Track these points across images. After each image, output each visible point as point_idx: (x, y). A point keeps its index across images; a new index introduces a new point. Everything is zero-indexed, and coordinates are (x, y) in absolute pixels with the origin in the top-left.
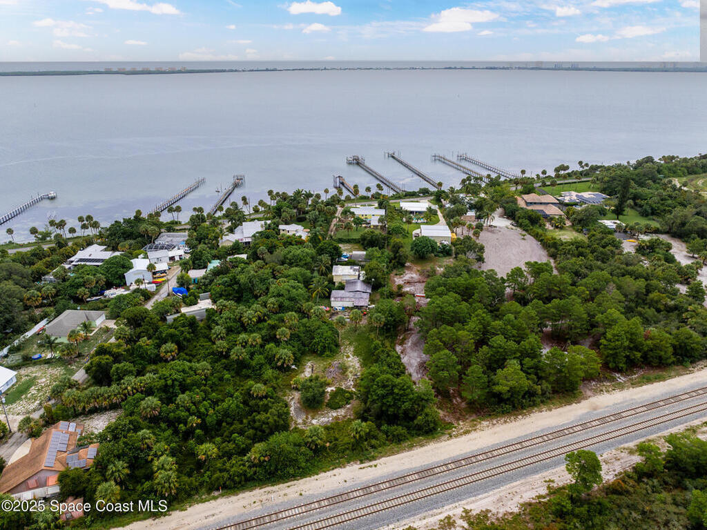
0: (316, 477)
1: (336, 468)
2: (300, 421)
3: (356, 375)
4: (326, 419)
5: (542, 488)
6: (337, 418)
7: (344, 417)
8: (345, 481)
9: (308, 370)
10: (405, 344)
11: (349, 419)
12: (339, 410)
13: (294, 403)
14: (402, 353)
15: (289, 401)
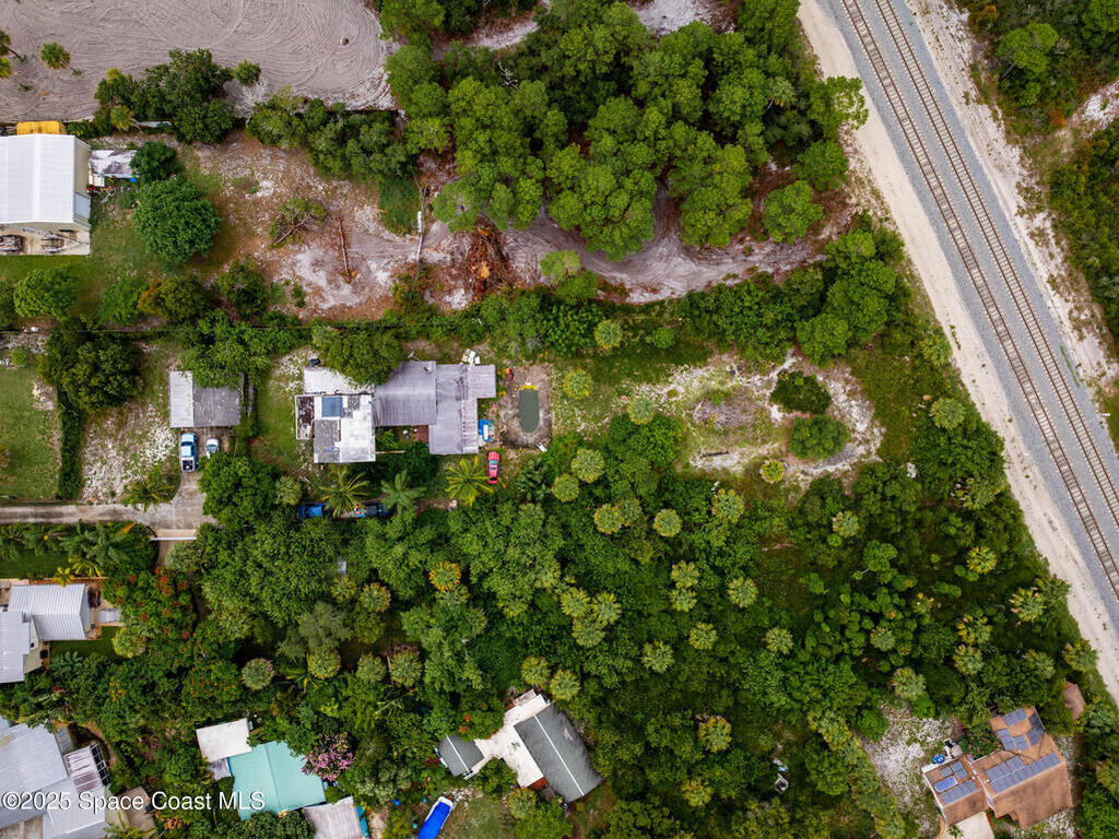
0: (978, 406)
1: (960, 382)
2: (861, 450)
3: (733, 373)
4: (855, 410)
5: (980, 110)
6: (851, 394)
7: (847, 381)
8: (984, 366)
9: (718, 462)
10: (622, 284)
11: (852, 373)
12: (831, 392)
13: (815, 468)
14: (654, 291)
15: (810, 479)
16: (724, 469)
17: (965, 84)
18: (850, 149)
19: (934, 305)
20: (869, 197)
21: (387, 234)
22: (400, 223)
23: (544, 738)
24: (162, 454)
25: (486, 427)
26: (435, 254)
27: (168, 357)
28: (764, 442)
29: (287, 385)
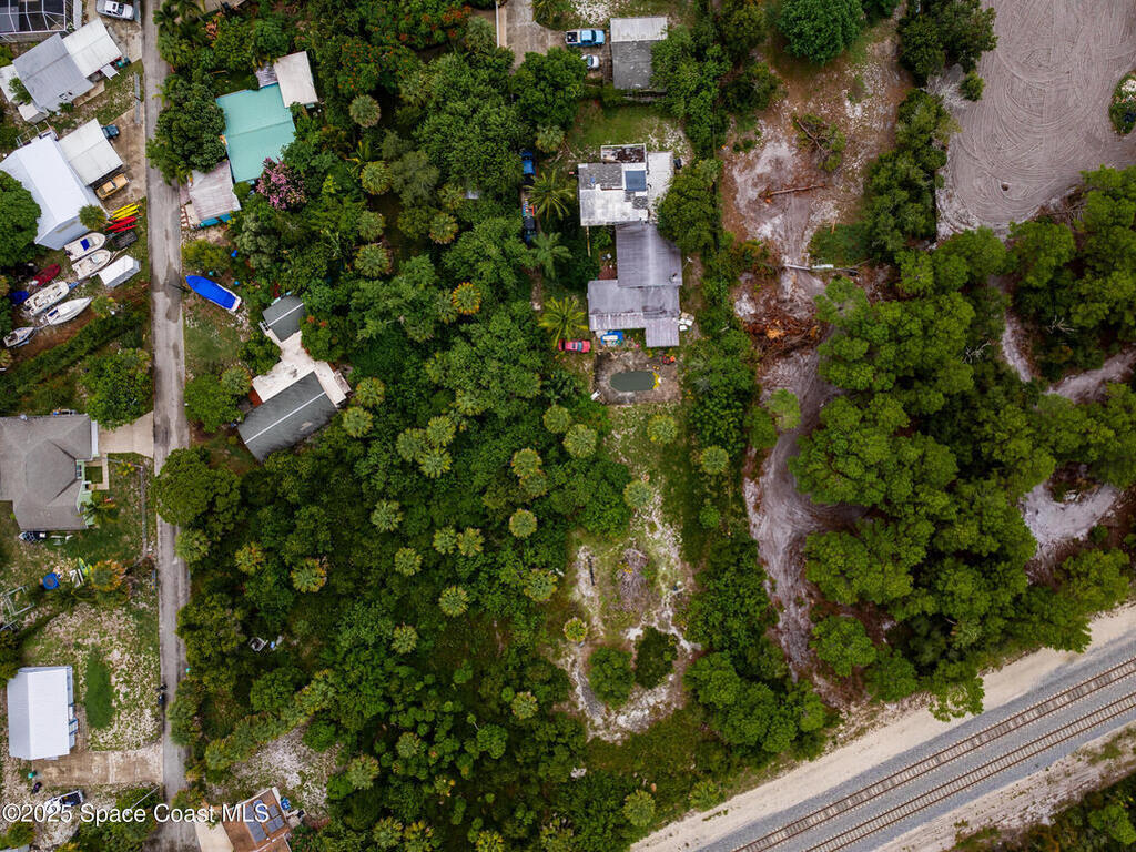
0: (646, 840)
1: (670, 821)
2: (598, 721)
3: (675, 588)
4: (636, 714)
5: (948, 838)
6: (655, 710)
7: (668, 705)
8: (687, 845)
9: (584, 574)
10: (763, 474)
11: (677, 711)
12: (657, 689)
13: (579, 674)
14: (757, 507)
15: (568, 669)
16: (577, 581)
17: (976, 822)
18: (906, 704)
19: (749, 793)
20: (858, 724)
21: (809, 233)
22: (822, 247)
23: (302, 402)
24: (583, 11)
25: (615, 338)
26: (790, 283)
27: (681, 15)
28: (605, 622)
29: (655, 136)
